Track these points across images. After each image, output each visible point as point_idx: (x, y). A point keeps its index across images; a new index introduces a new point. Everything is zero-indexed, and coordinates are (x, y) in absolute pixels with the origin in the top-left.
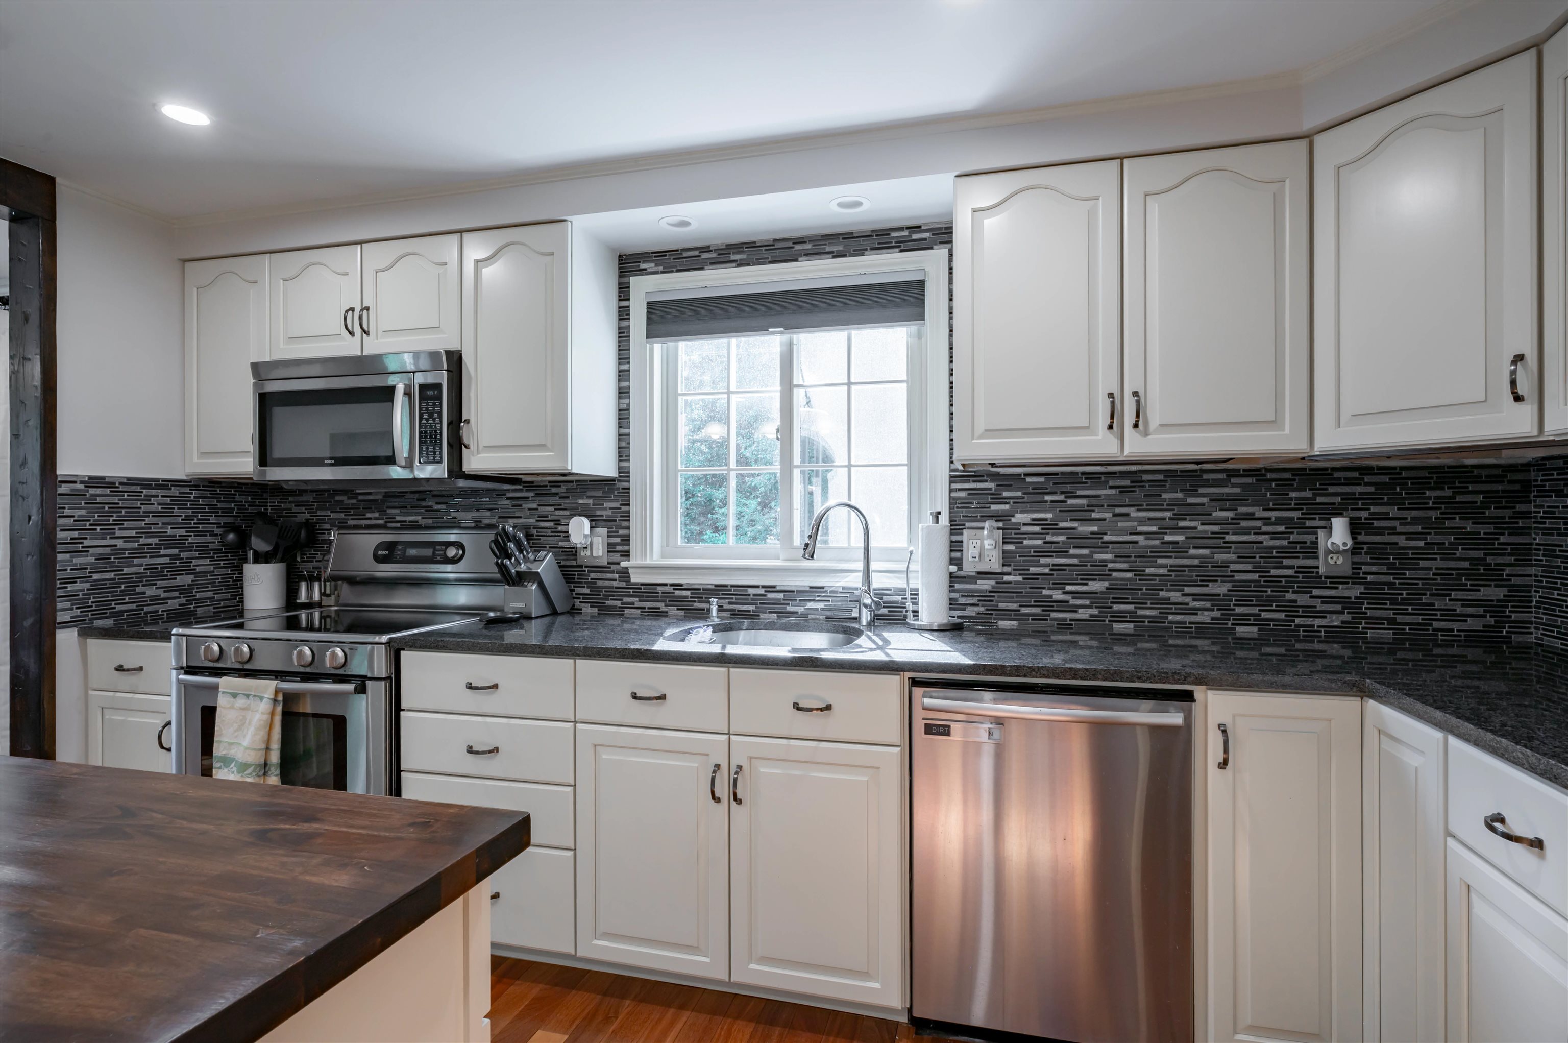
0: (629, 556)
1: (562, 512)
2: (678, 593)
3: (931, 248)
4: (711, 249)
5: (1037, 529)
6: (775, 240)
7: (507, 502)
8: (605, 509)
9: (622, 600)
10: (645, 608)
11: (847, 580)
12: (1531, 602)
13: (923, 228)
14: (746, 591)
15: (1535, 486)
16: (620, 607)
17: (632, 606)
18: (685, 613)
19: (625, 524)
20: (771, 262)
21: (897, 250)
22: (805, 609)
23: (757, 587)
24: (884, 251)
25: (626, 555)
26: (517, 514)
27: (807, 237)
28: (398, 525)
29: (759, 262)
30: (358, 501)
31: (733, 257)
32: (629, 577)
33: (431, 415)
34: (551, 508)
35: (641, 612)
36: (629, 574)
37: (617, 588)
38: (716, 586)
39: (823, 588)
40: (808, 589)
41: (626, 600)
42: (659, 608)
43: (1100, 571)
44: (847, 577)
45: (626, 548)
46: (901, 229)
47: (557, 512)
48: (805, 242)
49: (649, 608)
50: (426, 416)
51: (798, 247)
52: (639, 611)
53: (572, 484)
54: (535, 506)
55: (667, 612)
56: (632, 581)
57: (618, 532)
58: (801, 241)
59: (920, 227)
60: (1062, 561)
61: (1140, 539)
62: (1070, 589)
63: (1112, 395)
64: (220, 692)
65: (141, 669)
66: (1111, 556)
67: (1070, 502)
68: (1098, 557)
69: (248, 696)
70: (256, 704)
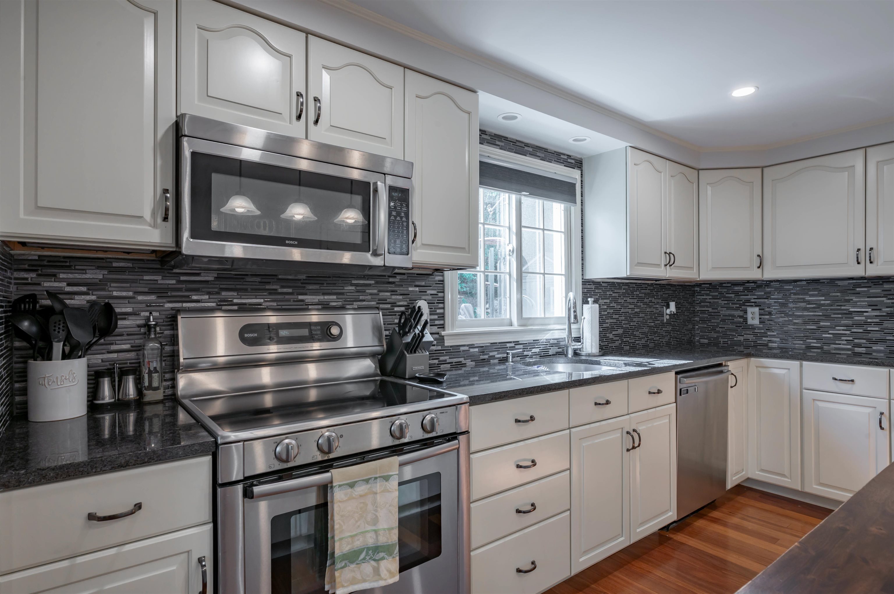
0: (444, 327)
1: (398, 297)
2: (472, 350)
3: (574, 168)
4: (487, 133)
5: (605, 307)
6: (517, 141)
8: (428, 295)
9: (438, 359)
10: (452, 363)
11: (548, 335)
12: (695, 329)
13: (572, 157)
14: (506, 345)
15: (696, 292)
16: (438, 364)
17: (445, 362)
18: (475, 363)
19: (441, 305)
20: (515, 153)
21: (563, 165)
22: (532, 353)
23: (510, 342)
24: (559, 163)
25: (442, 327)
26: (358, 298)
27: (531, 144)
28: (236, 308)
29: (510, 150)
30: (179, 282)
31: (498, 143)
32: (444, 342)
33: (399, 214)
34: (388, 294)
35: (451, 365)
36: (444, 339)
37: (435, 351)
38: (491, 343)
39: (538, 340)
40: (532, 341)
41: (442, 358)
42: (461, 362)
44: (549, 333)
45: (441, 322)
46: (564, 154)
47: (393, 297)
48: (529, 147)
49: (455, 363)
50: (394, 213)
51: (526, 148)
52: (449, 365)
53: (404, 276)
54: (375, 291)
55: (465, 364)
56: (446, 345)
57: (436, 311)
58: (527, 145)
59: (570, 156)
60: (612, 321)
61: (630, 311)
62: (614, 333)
63: (665, 253)
64: (332, 487)
65: (138, 506)
66: (623, 318)
67: (614, 295)
68: (620, 319)
69: (367, 481)
70: (379, 486)
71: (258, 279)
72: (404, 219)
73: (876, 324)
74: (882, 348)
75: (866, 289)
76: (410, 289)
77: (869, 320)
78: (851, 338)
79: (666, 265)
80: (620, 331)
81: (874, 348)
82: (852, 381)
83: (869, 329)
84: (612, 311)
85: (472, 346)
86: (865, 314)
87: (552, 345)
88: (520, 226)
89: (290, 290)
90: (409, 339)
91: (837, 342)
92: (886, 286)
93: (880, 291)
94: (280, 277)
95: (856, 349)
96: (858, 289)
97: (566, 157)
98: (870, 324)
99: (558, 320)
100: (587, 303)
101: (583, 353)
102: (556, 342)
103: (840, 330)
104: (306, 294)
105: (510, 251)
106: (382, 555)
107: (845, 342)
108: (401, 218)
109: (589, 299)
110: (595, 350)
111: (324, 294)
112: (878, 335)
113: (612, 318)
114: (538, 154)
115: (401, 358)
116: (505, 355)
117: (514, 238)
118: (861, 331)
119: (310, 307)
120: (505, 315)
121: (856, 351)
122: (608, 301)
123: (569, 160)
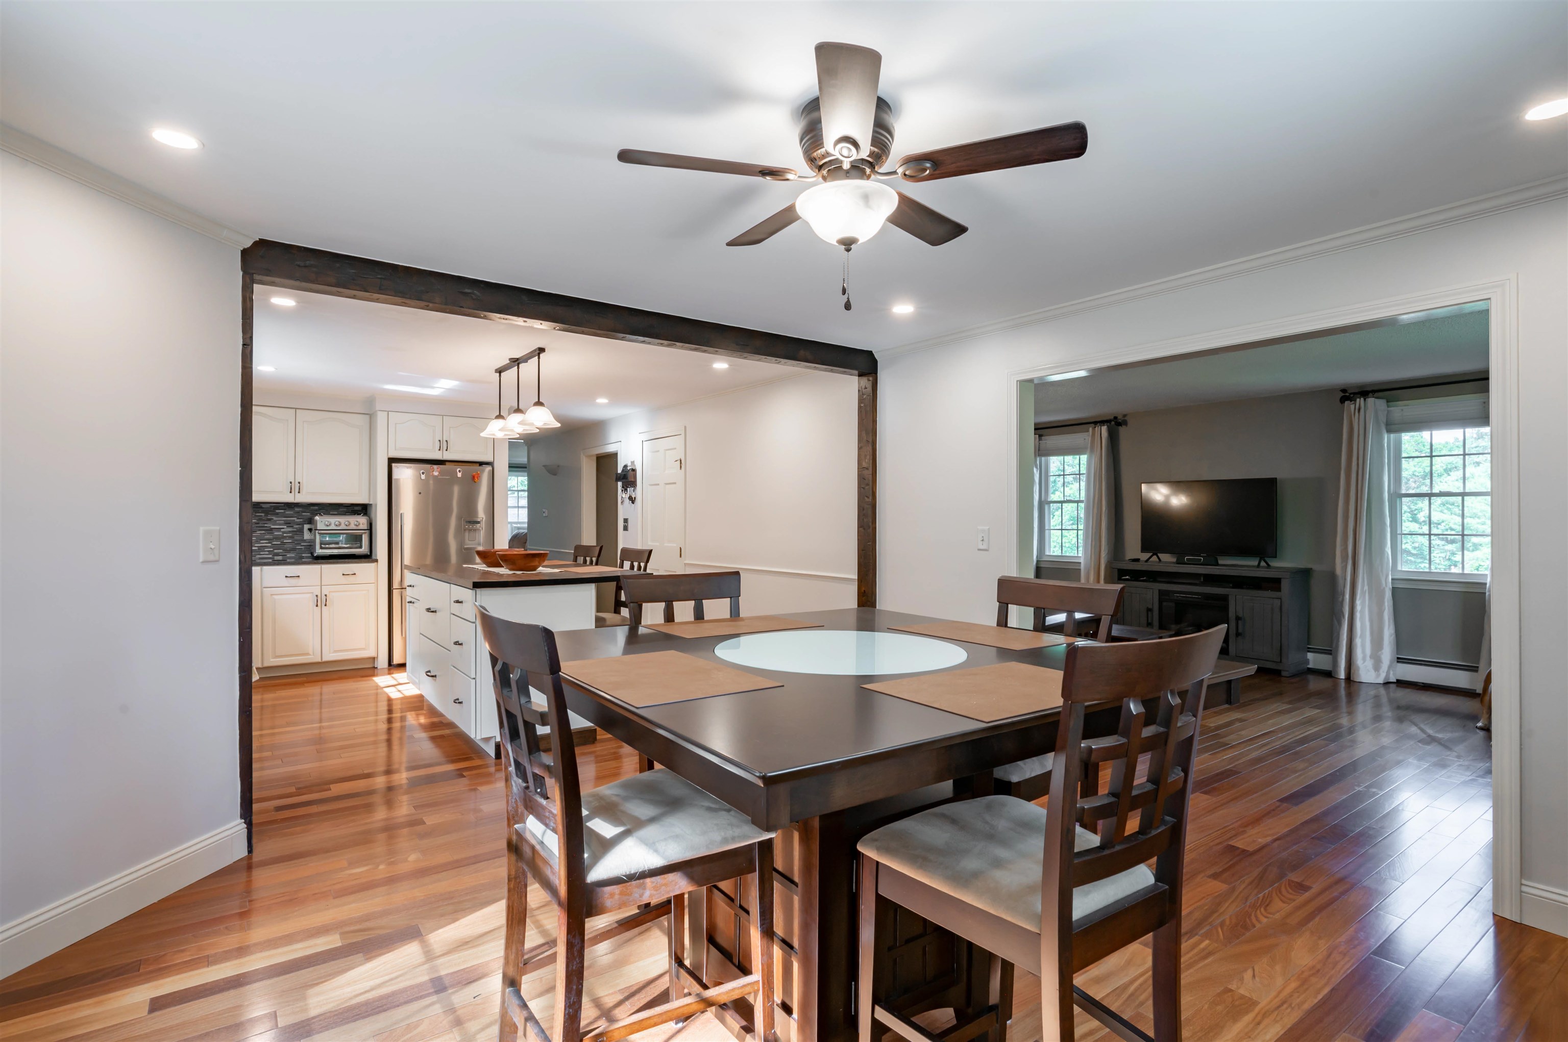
73: (290, 537)
74: (293, 555)
75: (282, 511)
77: (285, 535)
78: (272, 549)
81: (288, 555)
82: (299, 576)
83: (285, 541)
86: (282, 530)
91: (261, 553)
92: (297, 509)
93: (292, 512)
95: (275, 557)
96: (277, 511)
98: (285, 537)
103: (264, 543)
107: (267, 553)
112: (291, 546)
118: (279, 543)
121: (275, 559)
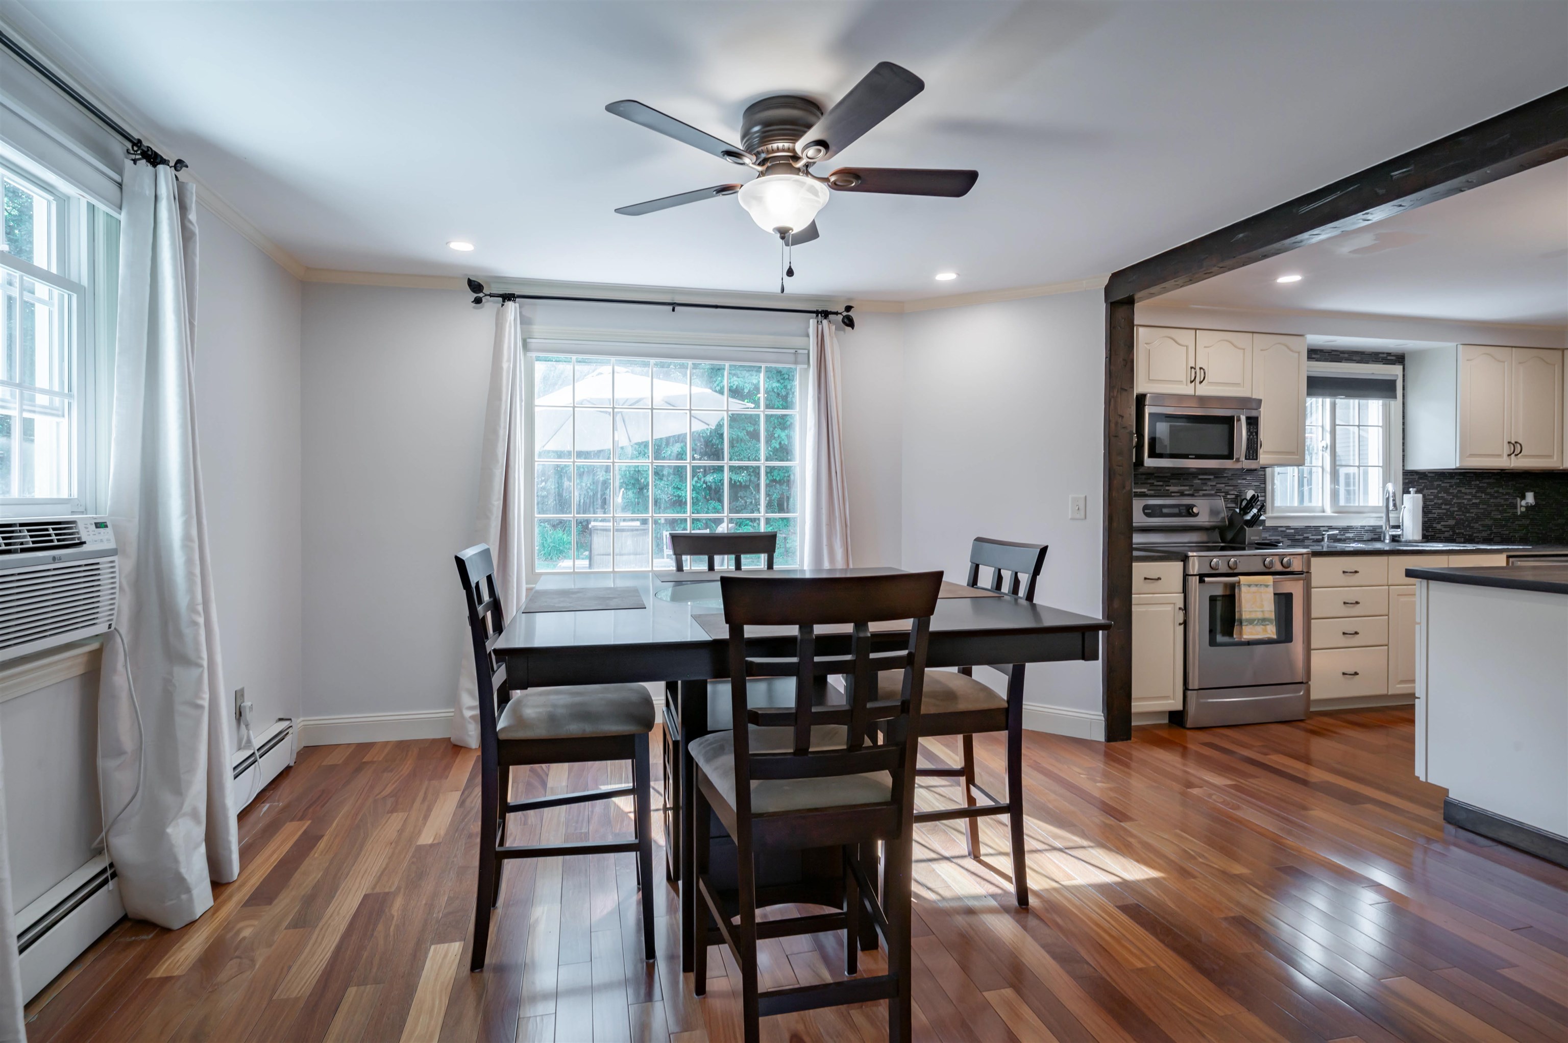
0: (1265, 511)
1: (1230, 488)
2: (1288, 531)
3: (1394, 364)
5: (1432, 497)
7: (1199, 481)
8: (1253, 486)
10: (1271, 540)
11: (1363, 522)
13: (1392, 354)
19: (1263, 494)
21: (1384, 364)
22: (1345, 537)
23: (1324, 526)
24: (1377, 363)
26: (1204, 488)
29: (1326, 360)
33: (1252, 434)
34: (1223, 485)
38: (1306, 527)
39: (1353, 526)
40: (1346, 527)
43: (1451, 515)
44: (1364, 520)
46: (1383, 353)
47: (1227, 488)
48: (1345, 353)
49: (1274, 540)
50: (1249, 434)
54: (1215, 484)
55: (1283, 541)
56: (1266, 525)
58: (1343, 352)
59: (1390, 353)
60: (1440, 511)
61: (1466, 502)
62: (1442, 523)
63: (1509, 443)
64: (1239, 586)
65: (1159, 579)
66: (1456, 509)
67: (1443, 485)
68: (1452, 509)
69: (1256, 585)
70: (1263, 589)
71: (1144, 477)
72: (1255, 437)
76: (1239, 481)
79: (1509, 455)
80: (1452, 522)
84: (1440, 501)
85: (1288, 528)
87: (1367, 531)
88: (1334, 425)
89: (1161, 483)
90: (1248, 517)
94: (1156, 475)
97: (1385, 355)
99: (1375, 509)
100: (1409, 493)
101: (1403, 540)
102: (1371, 528)
104: (1170, 486)
105: (1323, 447)
106: (1267, 623)
108: (1253, 436)
109: (1411, 489)
110: (1418, 536)
111: (1181, 486)
113: (1440, 508)
114: (1354, 358)
115: (1242, 530)
116: (1320, 537)
117: (1328, 436)
119: (1173, 494)
120: (1317, 502)
122: (1436, 491)
123: (1389, 358)
